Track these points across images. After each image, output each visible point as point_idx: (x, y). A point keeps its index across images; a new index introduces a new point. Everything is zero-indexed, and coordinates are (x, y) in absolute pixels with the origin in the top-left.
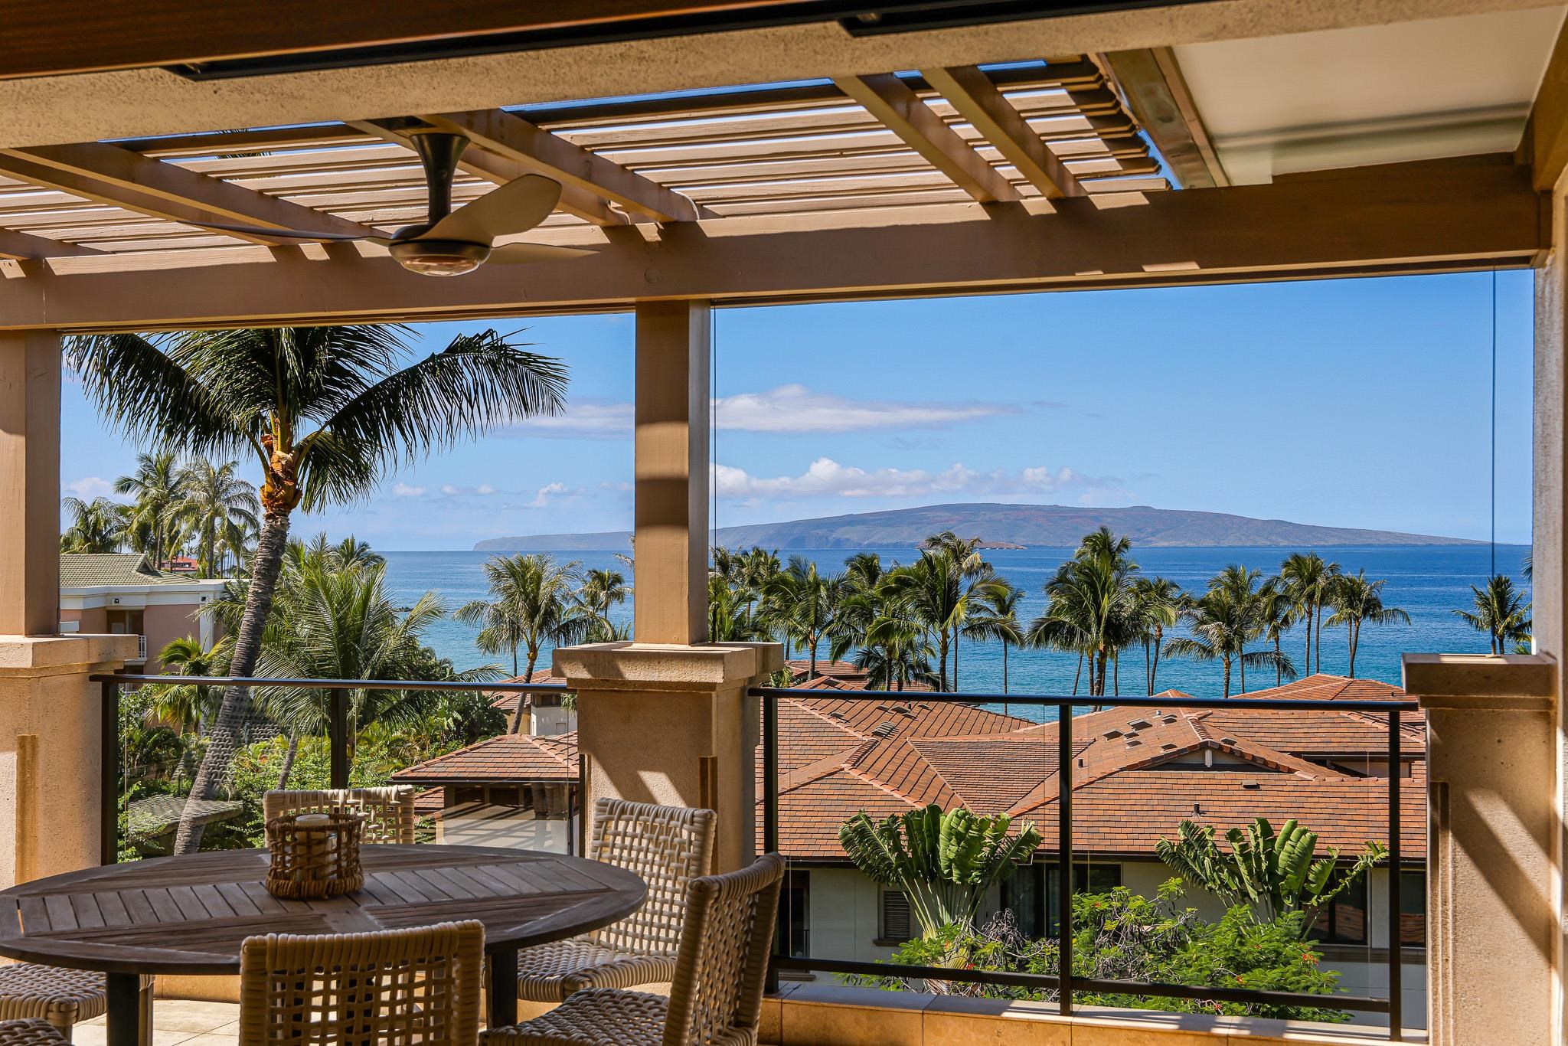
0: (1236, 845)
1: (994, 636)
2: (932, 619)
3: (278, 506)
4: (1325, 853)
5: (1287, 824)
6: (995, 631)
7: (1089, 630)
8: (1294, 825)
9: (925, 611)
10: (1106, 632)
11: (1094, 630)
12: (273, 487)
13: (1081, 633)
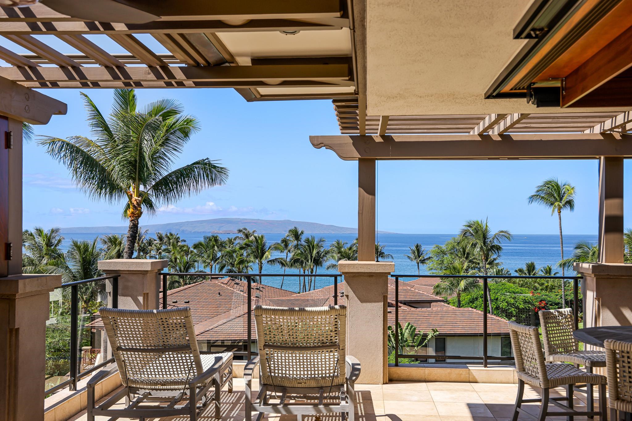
0: (390, 331)
1: (278, 264)
2: (256, 257)
3: (135, 217)
4: (419, 333)
5: (407, 324)
6: (279, 262)
7: (308, 261)
8: (409, 324)
9: (254, 255)
10: (314, 262)
11: (310, 261)
12: (134, 210)
13: (305, 262)
